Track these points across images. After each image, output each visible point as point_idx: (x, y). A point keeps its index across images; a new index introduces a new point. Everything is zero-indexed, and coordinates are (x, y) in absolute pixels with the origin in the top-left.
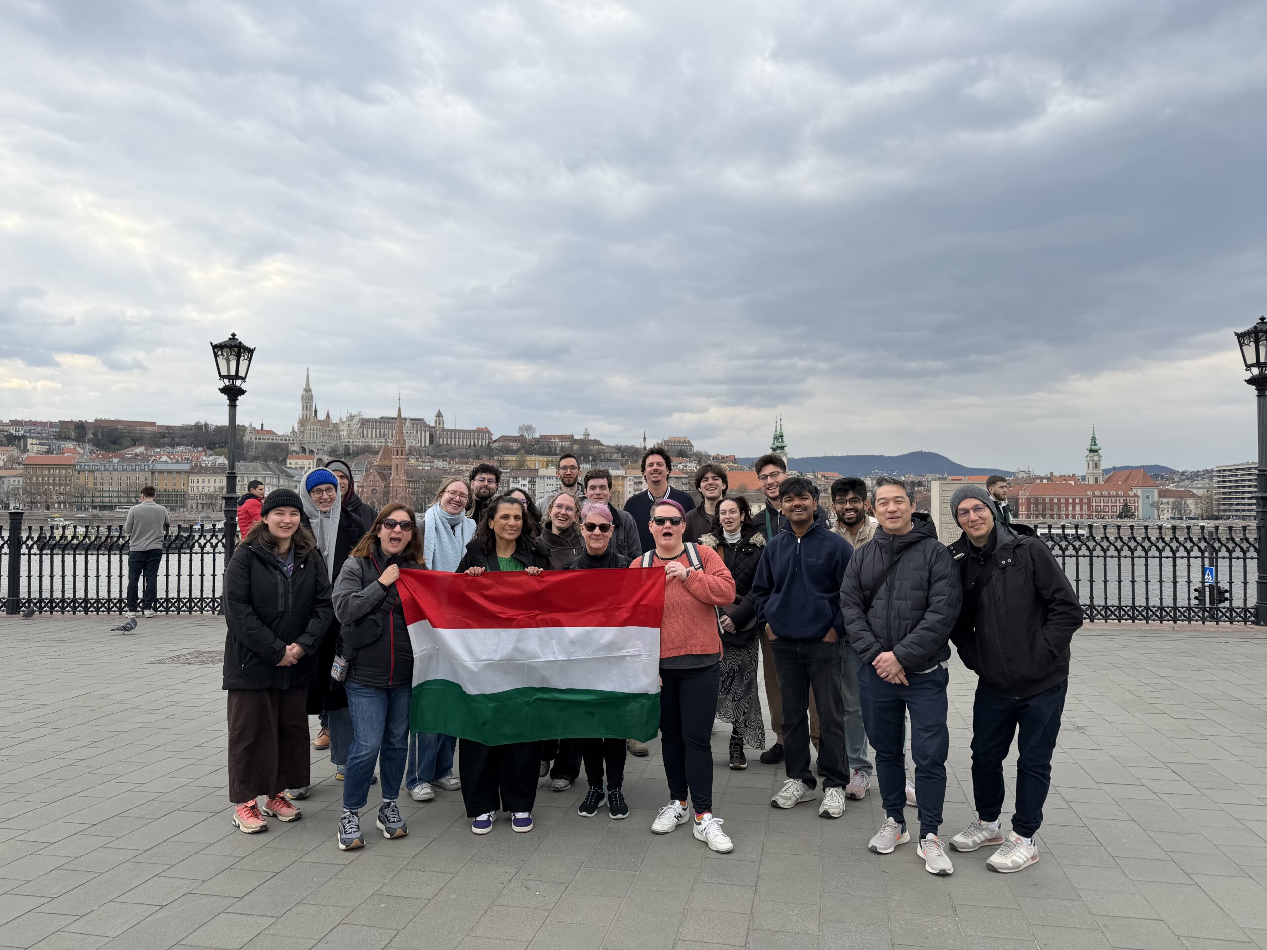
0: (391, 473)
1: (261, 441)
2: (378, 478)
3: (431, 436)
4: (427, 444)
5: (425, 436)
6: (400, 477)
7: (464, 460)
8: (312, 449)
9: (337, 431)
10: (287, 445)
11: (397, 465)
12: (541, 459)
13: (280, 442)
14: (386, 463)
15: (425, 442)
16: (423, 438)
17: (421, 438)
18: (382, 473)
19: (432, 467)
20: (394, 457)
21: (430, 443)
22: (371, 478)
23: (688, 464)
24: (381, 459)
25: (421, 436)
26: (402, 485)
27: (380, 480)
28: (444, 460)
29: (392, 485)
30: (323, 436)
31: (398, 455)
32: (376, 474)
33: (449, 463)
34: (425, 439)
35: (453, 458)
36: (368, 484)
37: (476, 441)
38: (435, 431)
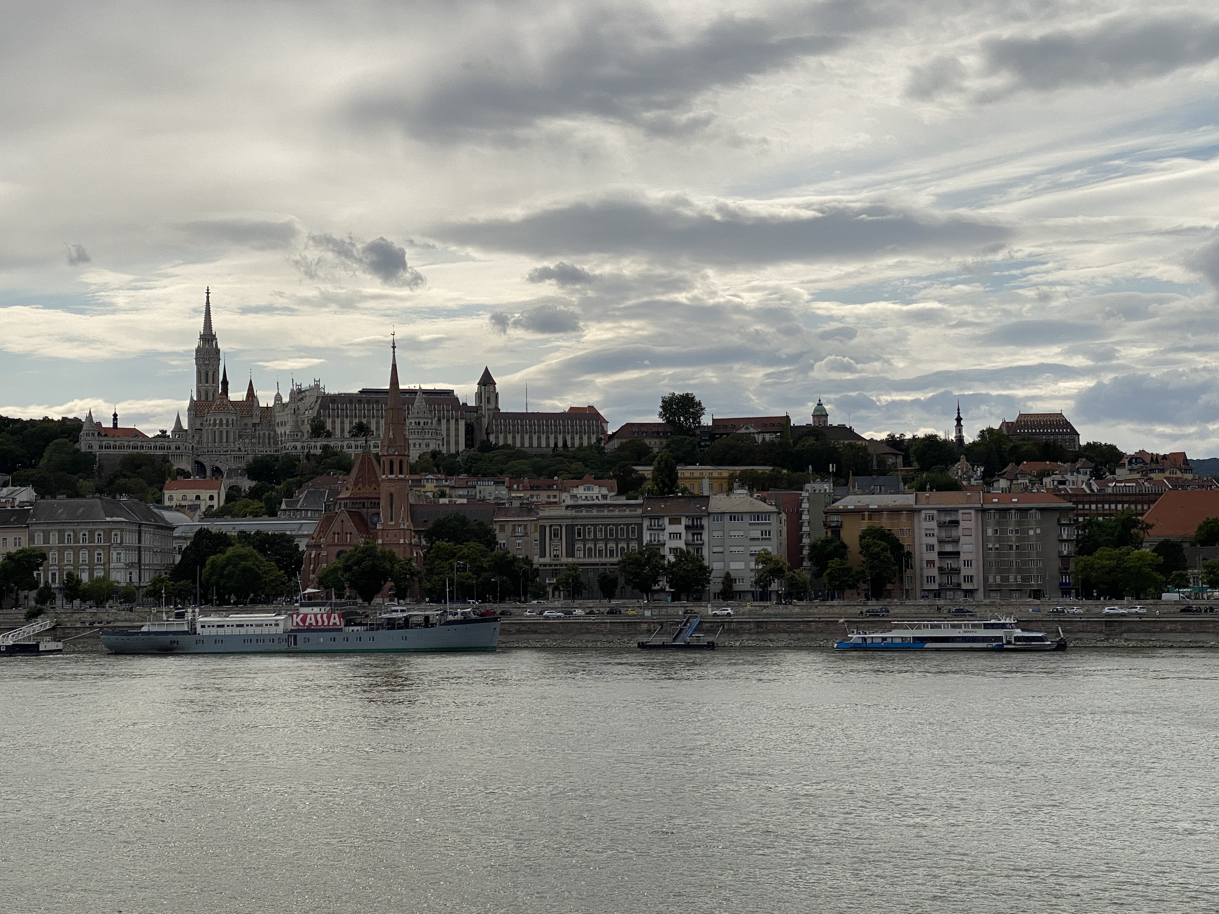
0: (378, 514)
1: (111, 451)
2: (350, 526)
3: (470, 430)
4: (462, 447)
5: (457, 429)
6: (397, 524)
7: (542, 480)
8: (218, 464)
9: (271, 425)
10: (165, 459)
11: (391, 495)
12: (715, 474)
13: (152, 452)
14: (367, 491)
15: (457, 443)
16: (453, 433)
17: (448, 435)
18: (360, 515)
19: (471, 498)
20: (384, 477)
21: (466, 446)
22: (336, 527)
23: (1068, 477)
24: (355, 485)
25: (448, 429)
26: (402, 541)
27: (354, 530)
28: (496, 483)
29: (380, 541)
30: (240, 437)
31: (392, 473)
32: (345, 516)
33: (510, 488)
34: (457, 435)
35: (517, 476)
36: (330, 541)
37: (568, 438)
38: (479, 418)
